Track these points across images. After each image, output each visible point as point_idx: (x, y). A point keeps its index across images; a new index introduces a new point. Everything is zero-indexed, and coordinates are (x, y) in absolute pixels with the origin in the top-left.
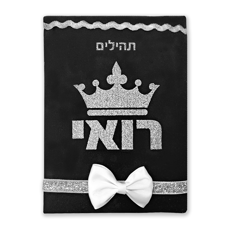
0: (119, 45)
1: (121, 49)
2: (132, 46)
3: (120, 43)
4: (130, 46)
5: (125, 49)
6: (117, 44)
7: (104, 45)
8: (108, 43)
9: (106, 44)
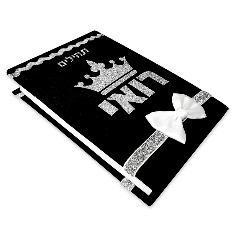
0: (75, 56)
1: (78, 57)
2: (84, 51)
3: (75, 55)
4: (83, 52)
5: (82, 55)
6: (73, 56)
7: (65, 62)
8: (66, 59)
9: (66, 60)
